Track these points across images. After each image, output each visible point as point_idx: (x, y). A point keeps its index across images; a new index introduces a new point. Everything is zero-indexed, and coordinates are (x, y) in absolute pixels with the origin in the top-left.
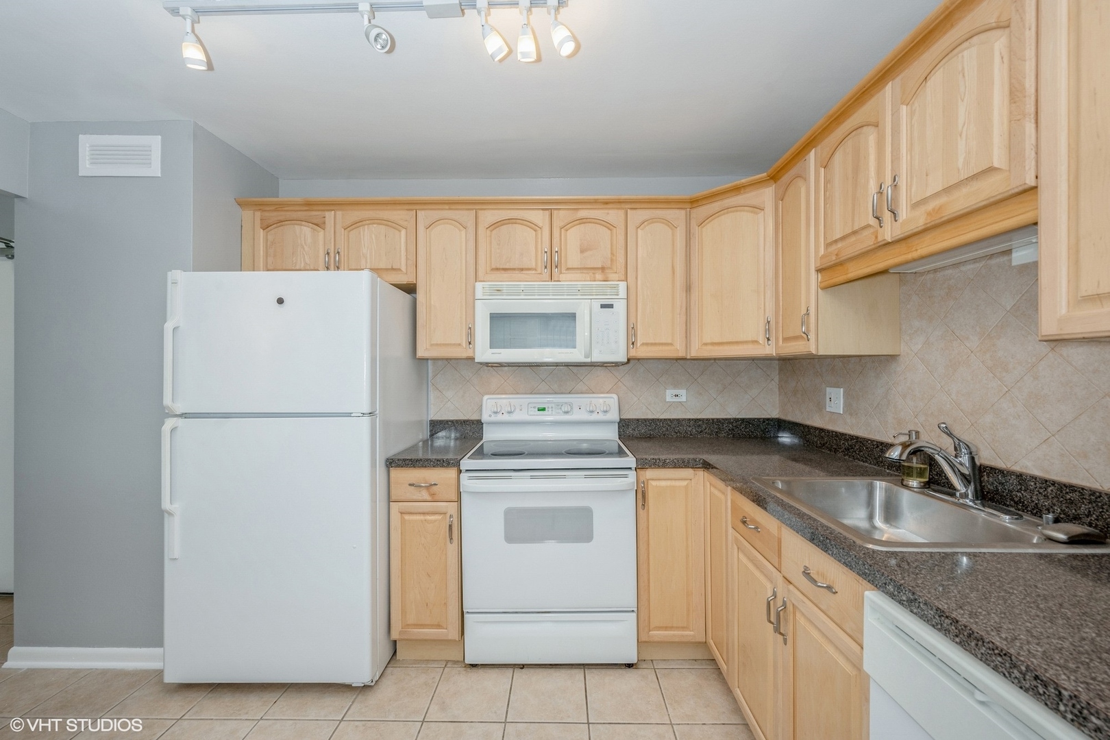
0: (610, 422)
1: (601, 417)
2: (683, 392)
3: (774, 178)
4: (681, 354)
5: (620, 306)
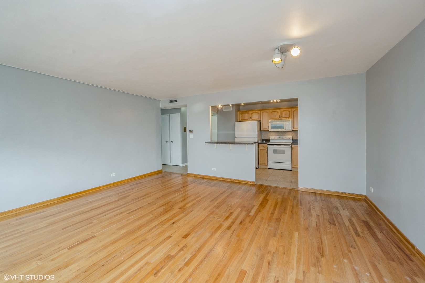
5: (291, 123)
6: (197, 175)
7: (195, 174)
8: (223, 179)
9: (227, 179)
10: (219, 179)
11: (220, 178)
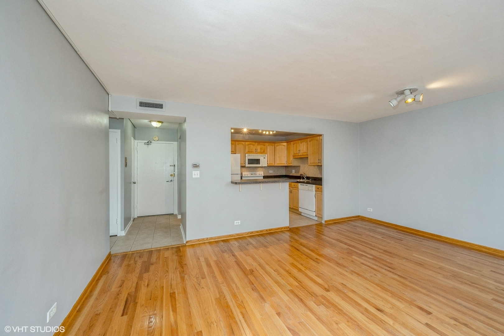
0: (262, 176)
1: (261, 175)
2: (272, 171)
3: (287, 142)
4: (274, 165)
5: (266, 158)
6: (207, 239)
7: (204, 239)
8: (251, 233)
9: (257, 232)
10: (246, 235)
11: (247, 233)
